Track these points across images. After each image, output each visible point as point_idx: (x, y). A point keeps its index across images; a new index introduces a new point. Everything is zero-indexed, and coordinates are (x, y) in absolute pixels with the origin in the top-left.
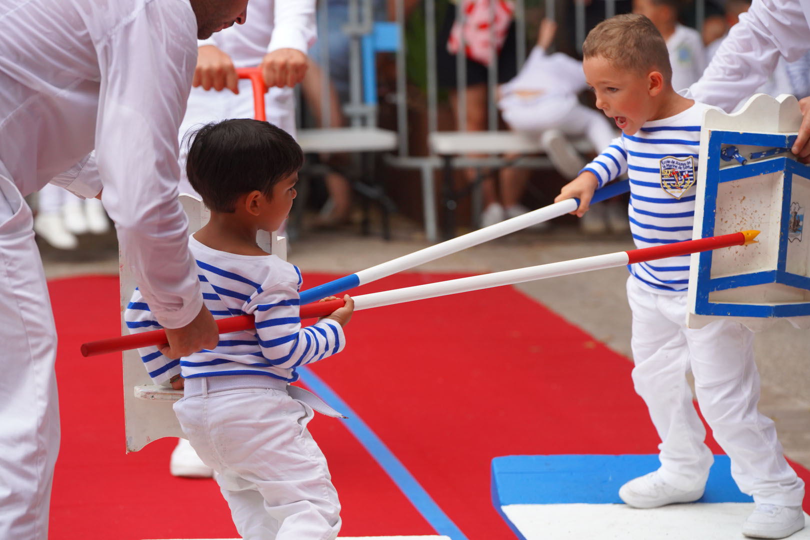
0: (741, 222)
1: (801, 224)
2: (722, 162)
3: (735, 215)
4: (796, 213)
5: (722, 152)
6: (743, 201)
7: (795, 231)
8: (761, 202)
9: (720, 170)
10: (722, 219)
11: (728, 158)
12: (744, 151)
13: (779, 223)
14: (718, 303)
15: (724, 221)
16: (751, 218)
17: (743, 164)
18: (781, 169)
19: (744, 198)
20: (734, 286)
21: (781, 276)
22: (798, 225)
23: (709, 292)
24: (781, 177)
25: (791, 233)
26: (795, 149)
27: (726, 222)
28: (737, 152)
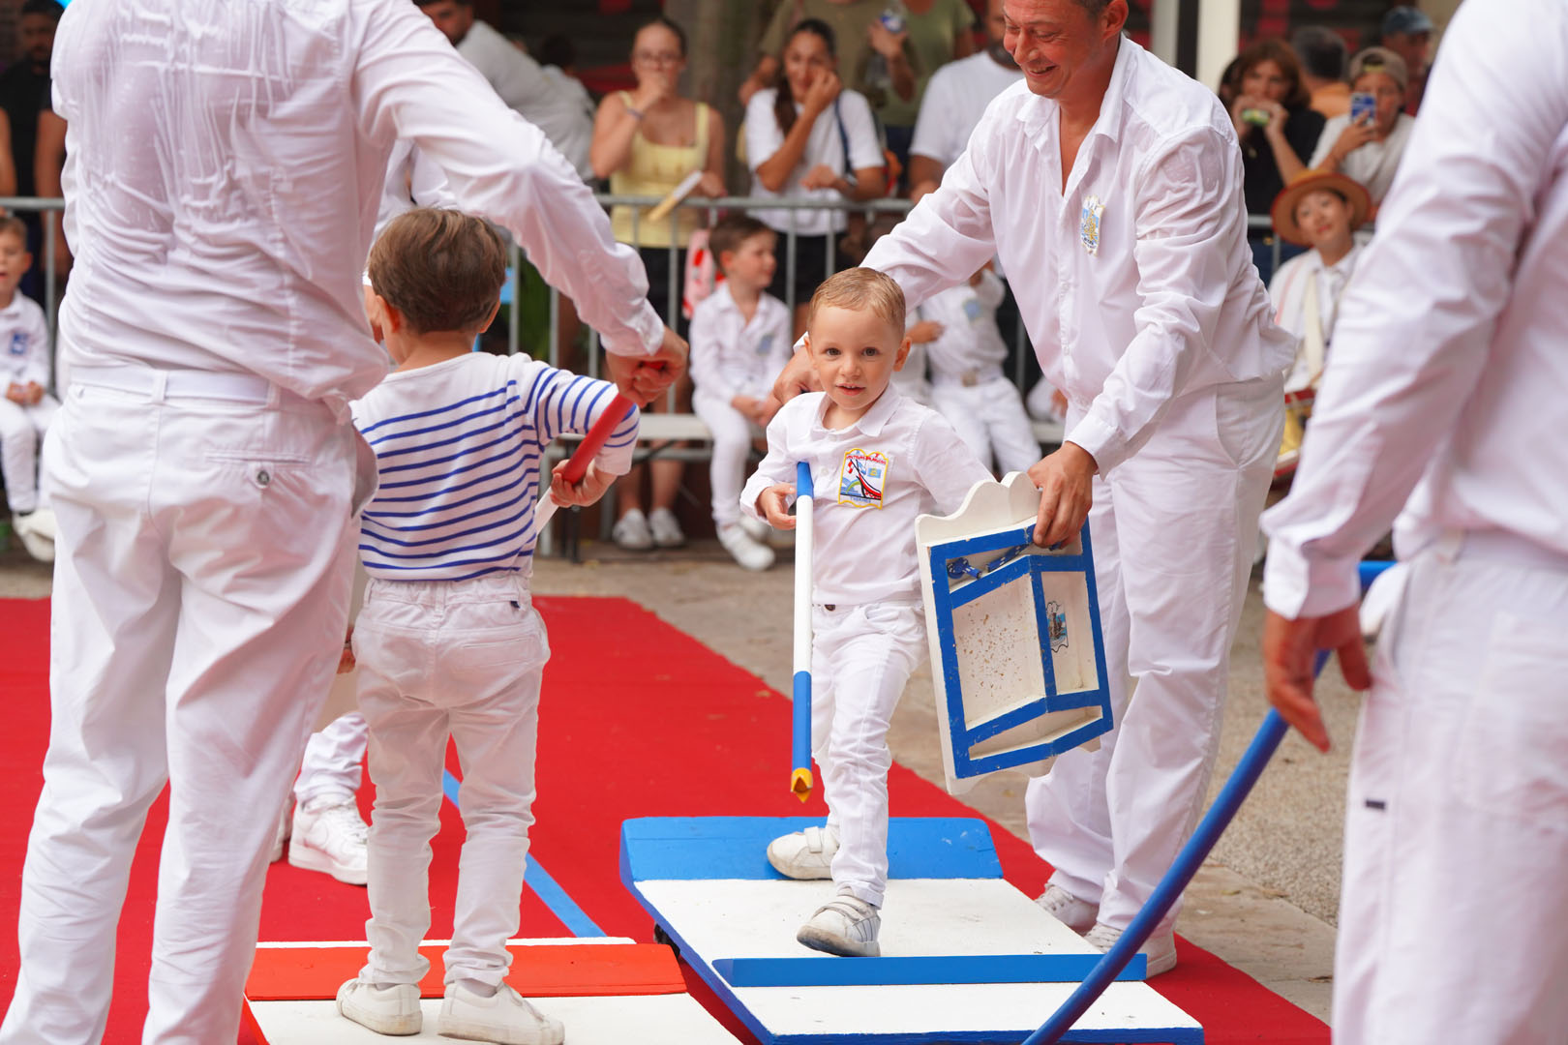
0: (989, 647)
1: (1063, 625)
2: (950, 581)
3: (980, 641)
4: (1055, 614)
5: (948, 570)
6: (987, 622)
7: (1058, 637)
8: (1009, 616)
9: (951, 592)
10: (965, 651)
11: (958, 575)
12: (976, 560)
13: (1037, 638)
14: (981, 757)
15: (968, 652)
16: (1001, 639)
17: (977, 577)
18: (1025, 571)
19: (987, 616)
20: (998, 732)
21: (1054, 702)
22: (1060, 628)
23: (967, 748)
24: (1026, 580)
25: (1053, 642)
26: (1037, 537)
27: (971, 652)
28: (967, 565)
